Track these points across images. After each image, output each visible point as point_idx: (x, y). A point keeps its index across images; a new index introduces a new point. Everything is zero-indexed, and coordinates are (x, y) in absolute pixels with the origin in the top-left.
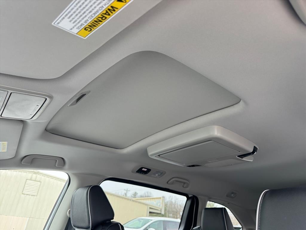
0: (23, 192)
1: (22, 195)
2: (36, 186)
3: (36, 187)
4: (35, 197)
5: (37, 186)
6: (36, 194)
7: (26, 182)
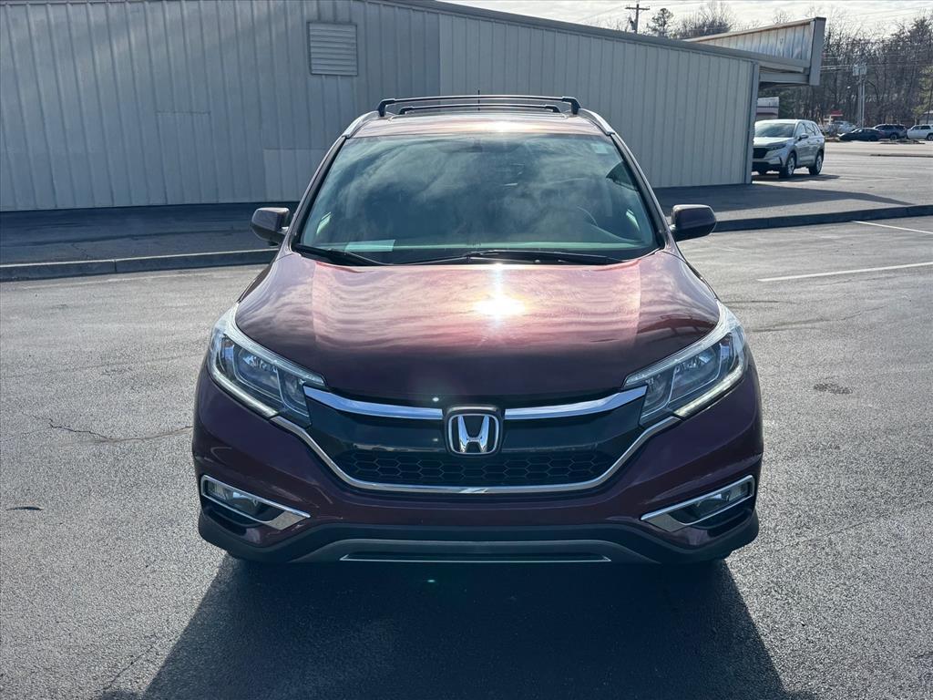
0: (310, 68)
1: (314, 81)
2: (346, 40)
3: (345, 46)
4: (355, 79)
5: (348, 43)
6: (355, 69)
7: (311, 33)
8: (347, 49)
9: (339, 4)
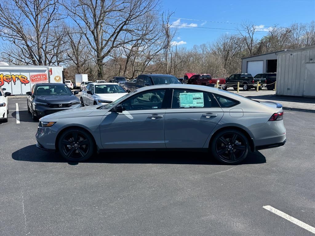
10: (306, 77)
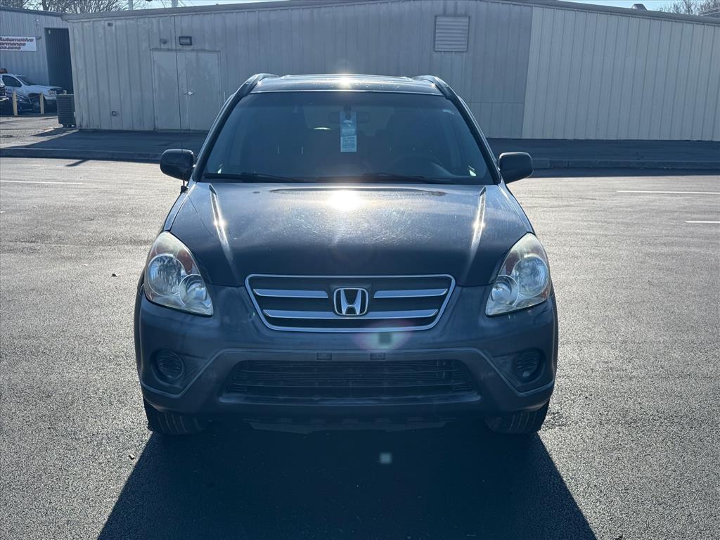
0: (434, 48)
1: (436, 55)
2: (461, 27)
3: (459, 32)
4: (464, 54)
5: (462, 29)
6: (466, 47)
7: (437, 23)
8: (462, 33)
9: (459, 3)
10: (156, 84)
